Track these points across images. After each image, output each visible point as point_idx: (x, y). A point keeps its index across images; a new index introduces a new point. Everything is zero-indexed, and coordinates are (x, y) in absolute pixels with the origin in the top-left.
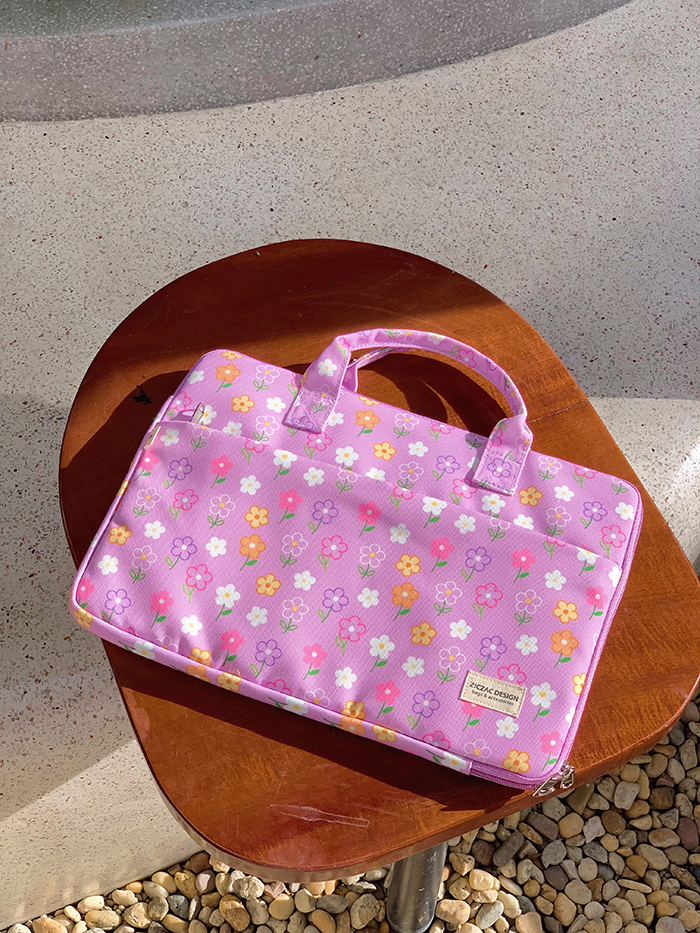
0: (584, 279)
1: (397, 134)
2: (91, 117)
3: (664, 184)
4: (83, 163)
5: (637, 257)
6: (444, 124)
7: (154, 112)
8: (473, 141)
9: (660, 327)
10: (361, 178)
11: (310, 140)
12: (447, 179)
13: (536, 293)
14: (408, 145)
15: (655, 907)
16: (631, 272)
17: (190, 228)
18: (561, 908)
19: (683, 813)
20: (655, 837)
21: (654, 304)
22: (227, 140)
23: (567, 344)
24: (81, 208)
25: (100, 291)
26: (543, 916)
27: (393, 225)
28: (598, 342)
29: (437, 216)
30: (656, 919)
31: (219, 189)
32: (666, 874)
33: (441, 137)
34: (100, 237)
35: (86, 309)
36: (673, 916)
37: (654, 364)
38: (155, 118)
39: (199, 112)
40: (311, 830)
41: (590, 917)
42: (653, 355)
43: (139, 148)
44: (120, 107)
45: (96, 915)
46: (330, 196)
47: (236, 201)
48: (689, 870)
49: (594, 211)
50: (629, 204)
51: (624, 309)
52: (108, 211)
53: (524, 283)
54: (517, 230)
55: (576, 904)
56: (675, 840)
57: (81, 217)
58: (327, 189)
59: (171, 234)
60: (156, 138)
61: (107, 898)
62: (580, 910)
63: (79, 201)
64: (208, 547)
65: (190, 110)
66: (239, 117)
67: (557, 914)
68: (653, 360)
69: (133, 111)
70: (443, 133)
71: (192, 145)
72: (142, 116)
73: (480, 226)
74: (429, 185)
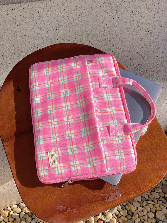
0: (140, 48)
1: (90, 7)
2: (9, 4)
3: (162, 21)
4: (6, 17)
5: (155, 42)
6: (103, 4)
7: (25, 2)
8: (111, 9)
9: (161, 62)
10: (81, 20)
11: (67, 9)
12: (104, 20)
13: (127, 53)
14: (93, 11)
15: (156, 208)
16: (153, 47)
17: (35, 35)
18: (132, 208)
19: (164, 184)
20: (156, 190)
21: (159, 55)
22: (45, 10)
23: (135, 67)
24: (6, 30)
25: (11, 53)
26: (127, 210)
27: (89, 34)
28: (143, 67)
29: (101, 31)
30: (156, 211)
31: (43, 24)
32: (159, 199)
33: (102, 8)
34: (11, 38)
35: (7, 58)
36: (160, 211)
37: (159, 72)
38: (26, 4)
39: (37, 2)
40: (62, 213)
41: (139, 211)
42: (158, 70)
43: (21, 12)
44: (16, 1)
45: (15, 210)
46: (72, 26)
47: (47, 27)
48: (164, 198)
49: (144, 29)
50: (153, 27)
51: (151, 57)
52: (13, 31)
53: (124, 50)
54: (123, 35)
55: (136, 207)
56: (161, 191)
57: (6, 32)
58: (71, 24)
59: (30, 37)
60: (26, 9)
61: (18, 205)
62: (137, 209)
63: (5, 28)
65: (35, 1)
66: (48, 3)
67: (131, 210)
68: (158, 71)
69: (20, 2)
70: (103, 7)
71: (35, 12)
72: (22, 3)
73: (112, 34)
74: (99, 22)
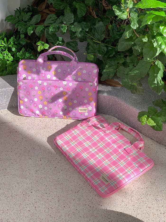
64: (35, 100)
